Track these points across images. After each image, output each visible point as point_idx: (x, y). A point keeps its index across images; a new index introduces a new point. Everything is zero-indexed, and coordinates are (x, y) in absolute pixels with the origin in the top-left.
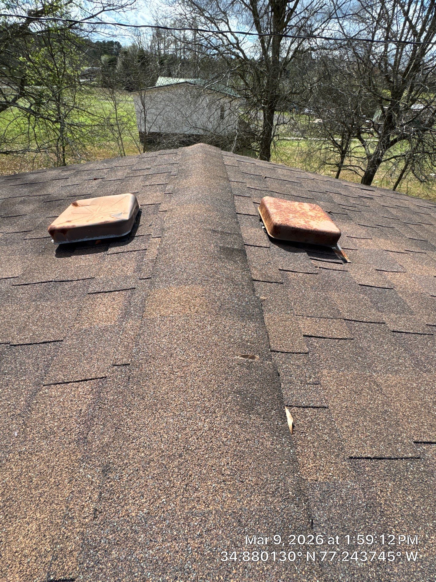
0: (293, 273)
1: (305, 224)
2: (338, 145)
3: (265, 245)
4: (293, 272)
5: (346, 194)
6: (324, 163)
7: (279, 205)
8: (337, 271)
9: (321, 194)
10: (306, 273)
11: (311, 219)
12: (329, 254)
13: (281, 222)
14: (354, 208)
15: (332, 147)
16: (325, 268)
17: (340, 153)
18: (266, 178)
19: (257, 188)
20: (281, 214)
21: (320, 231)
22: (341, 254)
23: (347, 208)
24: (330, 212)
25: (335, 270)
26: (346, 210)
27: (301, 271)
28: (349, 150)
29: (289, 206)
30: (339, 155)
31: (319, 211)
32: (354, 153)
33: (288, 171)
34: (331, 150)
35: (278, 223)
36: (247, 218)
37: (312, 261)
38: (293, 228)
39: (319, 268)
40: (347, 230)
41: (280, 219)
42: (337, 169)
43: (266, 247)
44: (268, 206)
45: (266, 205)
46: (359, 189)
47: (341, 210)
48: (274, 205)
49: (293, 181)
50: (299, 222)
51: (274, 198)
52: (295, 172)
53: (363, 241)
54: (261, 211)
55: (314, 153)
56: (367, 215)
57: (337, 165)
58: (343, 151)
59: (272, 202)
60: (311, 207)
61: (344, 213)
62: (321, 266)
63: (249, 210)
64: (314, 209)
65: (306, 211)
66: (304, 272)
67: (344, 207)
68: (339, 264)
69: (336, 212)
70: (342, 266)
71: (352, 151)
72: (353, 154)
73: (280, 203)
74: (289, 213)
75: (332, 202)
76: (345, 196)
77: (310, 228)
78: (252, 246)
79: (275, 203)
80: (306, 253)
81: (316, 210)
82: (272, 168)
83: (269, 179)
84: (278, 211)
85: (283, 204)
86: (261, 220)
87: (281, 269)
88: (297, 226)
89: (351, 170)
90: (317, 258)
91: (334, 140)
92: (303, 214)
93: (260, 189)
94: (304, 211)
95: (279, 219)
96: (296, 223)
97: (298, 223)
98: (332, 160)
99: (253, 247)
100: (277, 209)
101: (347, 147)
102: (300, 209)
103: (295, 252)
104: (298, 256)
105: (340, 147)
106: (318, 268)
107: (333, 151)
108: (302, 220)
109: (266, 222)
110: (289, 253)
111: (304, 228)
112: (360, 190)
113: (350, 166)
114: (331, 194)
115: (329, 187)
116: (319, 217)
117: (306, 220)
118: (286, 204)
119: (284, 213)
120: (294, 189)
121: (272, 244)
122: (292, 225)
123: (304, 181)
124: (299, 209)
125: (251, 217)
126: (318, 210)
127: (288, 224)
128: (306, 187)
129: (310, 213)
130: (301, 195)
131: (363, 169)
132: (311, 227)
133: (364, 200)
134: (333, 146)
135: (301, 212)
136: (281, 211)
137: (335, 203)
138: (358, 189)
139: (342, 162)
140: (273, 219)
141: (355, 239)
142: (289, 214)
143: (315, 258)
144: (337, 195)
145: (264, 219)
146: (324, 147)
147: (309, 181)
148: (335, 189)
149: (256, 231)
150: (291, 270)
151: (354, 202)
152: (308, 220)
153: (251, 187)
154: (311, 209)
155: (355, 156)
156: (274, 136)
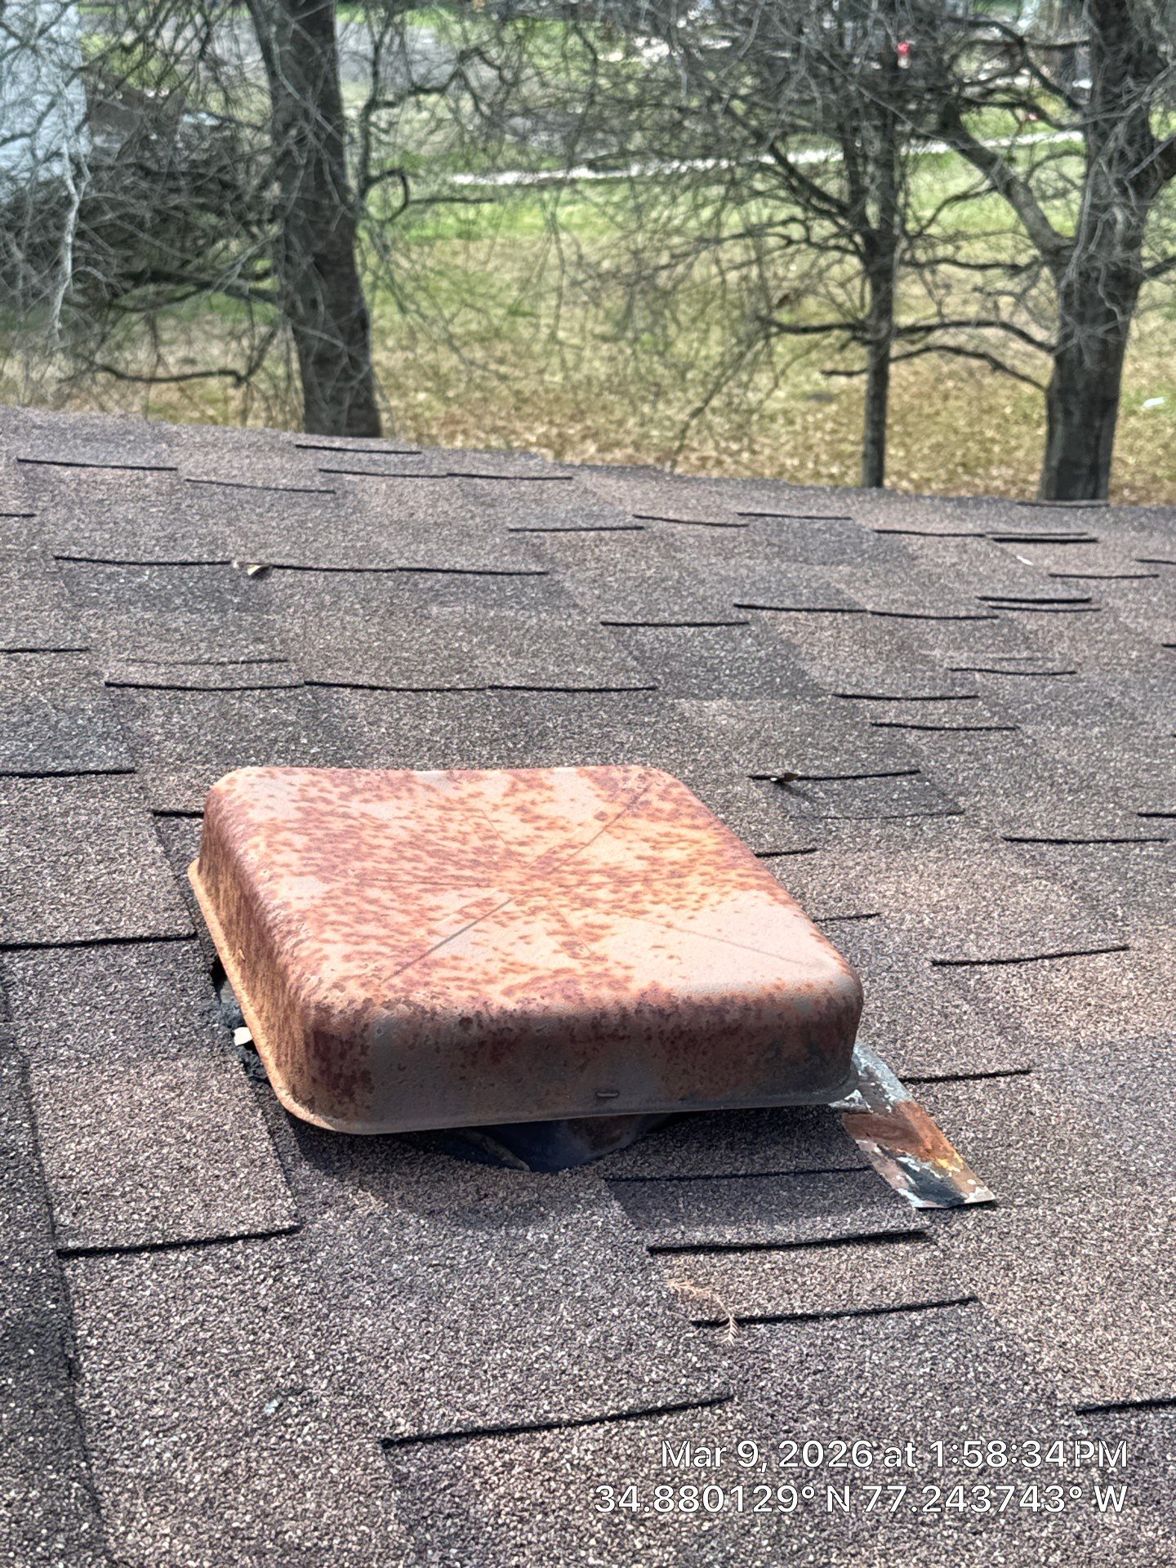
0: (518, 1448)
1: (564, 961)
2: (824, 197)
3: (254, 1217)
4: (512, 1431)
5: (895, 598)
6: (766, 326)
7: (349, 833)
8: (891, 1321)
9: (710, 633)
10: (630, 1416)
11: (617, 906)
12: (806, 1163)
13: (361, 995)
14: (962, 707)
15: (793, 219)
16: (793, 1318)
17: (856, 252)
18: (262, 573)
19: (194, 676)
20: (361, 918)
21: (688, 1002)
22: (908, 1136)
23: (913, 714)
24: (789, 777)
25: (876, 1312)
26: (912, 737)
27: (586, 1408)
28: (911, 226)
29: (433, 815)
30: (853, 263)
31: (674, 816)
32: (950, 239)
33: (444, 486)
34: (790, 241)
35: (338, 1001)
36: (99, 977)
37: (674, 1276)
38: (465, 1022)
39: (741, 1322)
40: (935, 908)
41: (352, 968)
42: (858, 356)
43: (264, 1236)
44: (251, 853)
45: (240, 848)
46: (981, 545)
47: (869, 747)
48: (300, 841)
49: (488, 562)
50: (521, 954)
51: (302, 776)
52: (497, 487)
53: (1064, 979)
54: (213, 891)
55: (680, 269)
56: (1068, 744)
57: (856, 329)
58: (869, 238)
59: (286, 810)
60: (611, 799)
61: (891, 765)
62: (760, 1303)
63: (114, 893)
64: (635, 805)
65: (578, 834)
66: (609, 1408)
67: (890, 713)
68: (902, 1248)
69: (831, 764)
70: (922, 1255)
71: (933, 230)
72: (944, 251)
73: (355, 806)
74: (435, 887)
75: (799, 687)
76: (886, 623)
77: (606, 995)
78: (136, 1250)
79: (310, 817)
80: (616, 1209)
81: (654, 817)
82: (318, 481)
83: (289, 577)
84: (341, 883)
85: (382, 811)
86: (218, 975)
87: (405, 1429)
88: (501, 999)
89: (958, 351)
90: (712, 1235)
91: (792, 169)
92: (548, 865)
93: (215, 678)
94: (555, 838)
95: (343, 969)
96: (494, 968)
97: (512, 968)
98: (810, 304)
99: (144, 1261)
100: (324, 873)
101: (889, 208)
102: (528, 830)
103: (527, 1222)
104: (549, 1250)
105: (847, 210)
106: (729, 1336)
107: (807, 240)
108: (540, 925)
109: (252, 991)
110: (467, 1244)
111: (558, 1004)
112: (995, 552)
113: (944, 326)
114: (784, 626)
115: (761, 568)
116: (678, 873)
117: (576, 919)
118: (407, 805)
119: (386, 897)
120: (495, 633)
121: (325, 1187)
122: (459, 1000)
123: (573, 547)
124: (512, 827)
125: (130, 958)
126: (668, 806)
127: (419, 996)
128: (585, 603)
129: (608, 851)
130: (551, 671)
131: (1039, 334)
132: (615, 984)
133: (1029, 622)
134: (798, 212)
135: (532, 853)
136: (364, 880)
137: (815, 691)
138: (974, 544)
139: (884, 305)
140: (294, 971)
141: (1002, 971)
142: (429, 900)
143: (698, 1236)
144: (825, 620)
145: (241, 963)
146: (733, 220)
147: (613, 550)
148: (806, 572)
149: (177, 1087)
150: (494, 1418)
151: (962, 659)
152: (593, 916)
153: (135, 674)
154: (612, 809)
155: (961, 257)
156: (367, 182)
